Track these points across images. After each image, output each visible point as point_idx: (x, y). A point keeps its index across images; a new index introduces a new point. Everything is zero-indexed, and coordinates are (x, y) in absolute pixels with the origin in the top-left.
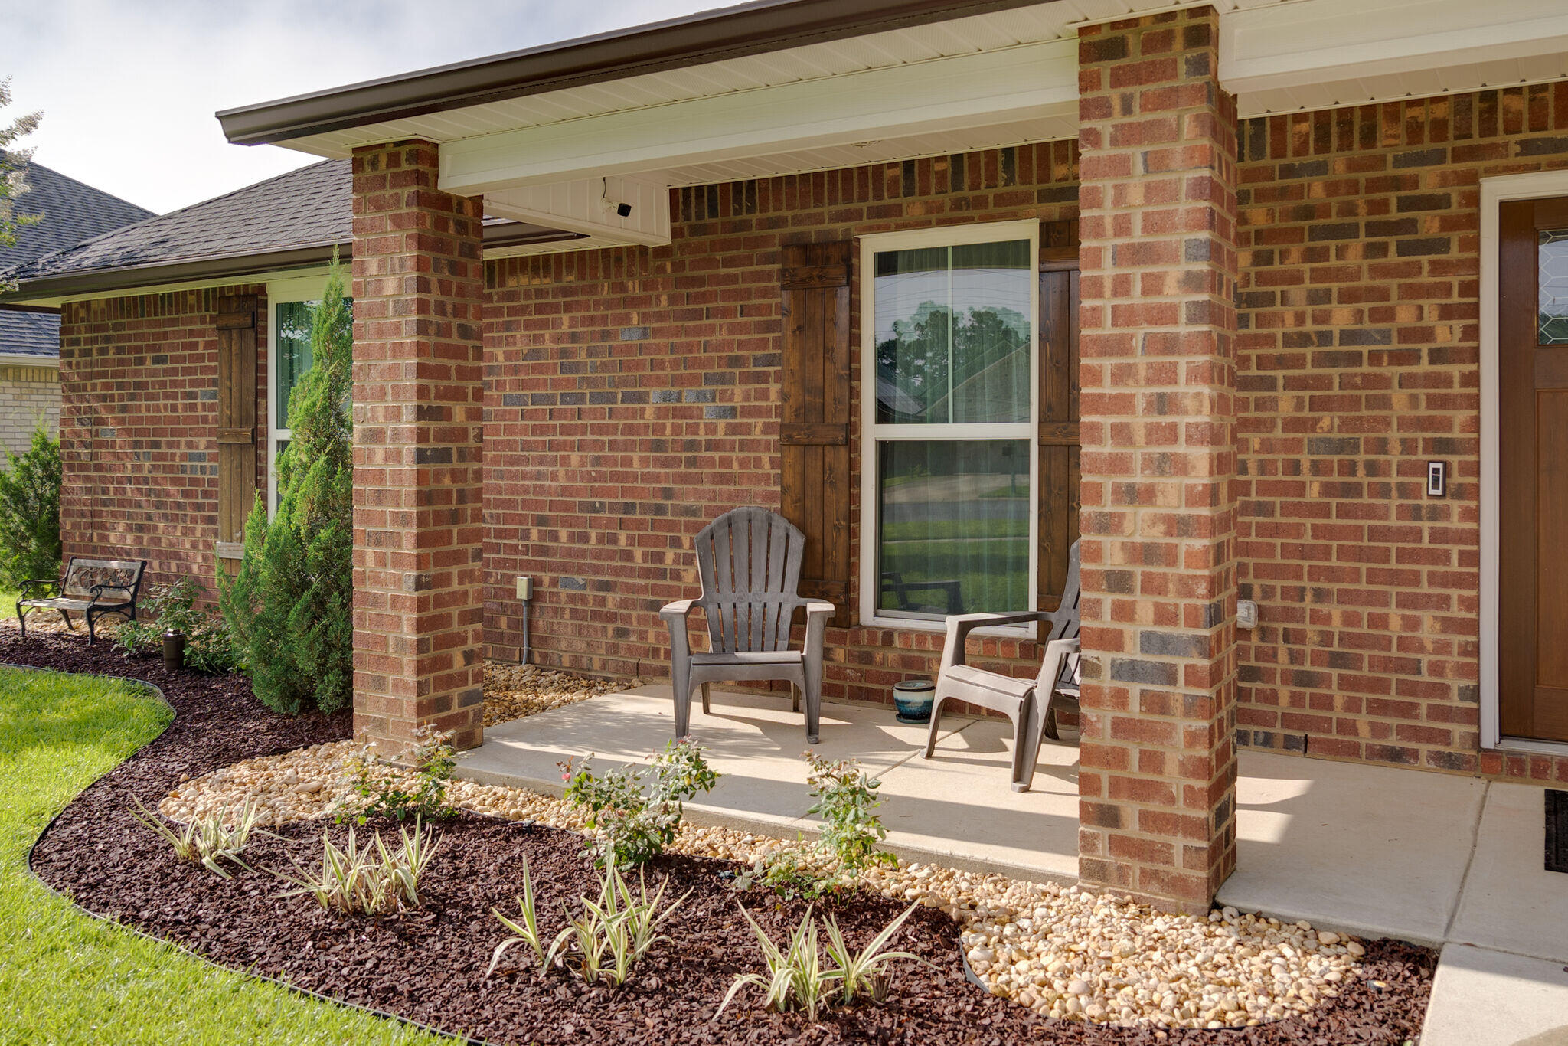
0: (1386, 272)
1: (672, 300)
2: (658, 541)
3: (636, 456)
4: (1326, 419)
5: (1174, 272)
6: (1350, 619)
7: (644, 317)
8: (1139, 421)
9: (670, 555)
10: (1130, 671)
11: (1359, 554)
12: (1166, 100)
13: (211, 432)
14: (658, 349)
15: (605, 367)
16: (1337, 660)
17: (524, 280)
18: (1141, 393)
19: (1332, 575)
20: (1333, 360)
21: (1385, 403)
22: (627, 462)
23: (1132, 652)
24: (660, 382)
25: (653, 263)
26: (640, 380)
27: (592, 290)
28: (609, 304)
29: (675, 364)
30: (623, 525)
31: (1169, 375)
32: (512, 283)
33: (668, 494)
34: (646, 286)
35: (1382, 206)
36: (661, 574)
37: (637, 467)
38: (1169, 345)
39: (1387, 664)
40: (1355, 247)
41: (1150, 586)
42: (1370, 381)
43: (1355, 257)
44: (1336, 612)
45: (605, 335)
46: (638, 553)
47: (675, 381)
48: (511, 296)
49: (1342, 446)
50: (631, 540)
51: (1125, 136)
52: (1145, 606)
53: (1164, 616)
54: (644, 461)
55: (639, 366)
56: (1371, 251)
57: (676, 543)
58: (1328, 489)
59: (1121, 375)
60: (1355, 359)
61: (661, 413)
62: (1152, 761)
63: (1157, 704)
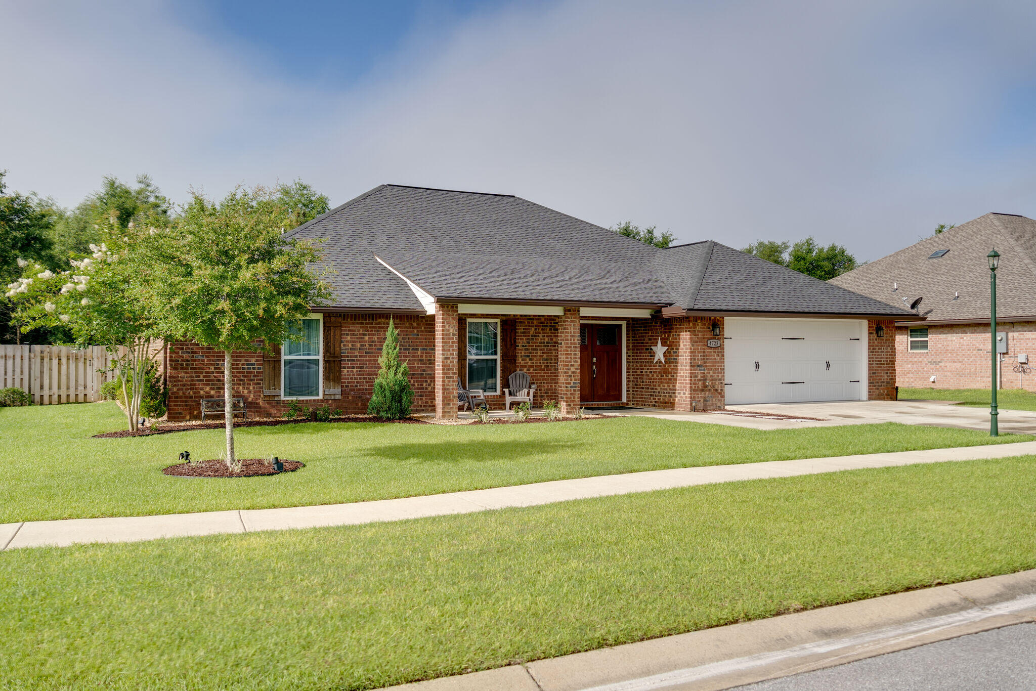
0: (551, 333)
1: (425, 328)
2: (421, 381)
3: (416, 362)
4: (545, 355)
5: (576, 338)
6: (548, 386)
7: (418, 331)
8: (573, 356)
9: (425, 384)
10: (571, 387)
11: (549, 376)
12: (575, 318)
13: (258, 357)
14: (421, 339)
15: (407, 342)
16: (546, 393)
17: (383, 320)
18: (573, 353)
19: (545, 380)
20: (545, 346)
21: (551, 353)
22: (414, 364)
23: (572, 385)
24: (422, 346)
25: (420, 320)
26: (417, 346)
27: (403, 324)
28: (408, 328)
29: (426, 342)
30: (412, 378)
31: (575, 351)
32: (379, 321)
33: (424, 371)
34: (418, 324)
35: (551, 323)
36: (423, 388)
37: (416, 365)
38: (576, 347)
39: (552, 393)
40: (548, 328)
41: (574, 376)
42: (550, 350)
43: (548, 331)
44: (546, 385)
45: (407, 335)
46: (416, 384)
47: (426, 346)
48: (379, 324)
49: (547, 360)
50: (414, 381)
51: (571, 321)
52: (573, 379)
53: (575, 380)
54: (418, 364)
55: (417, 342)
56: (550, 329)
57: (426, 381)
58: (545, 366)
59: (571, 351)
60: (548, 346)
61: (422, 353)
62: (574, 398)
63: (575, 391)
